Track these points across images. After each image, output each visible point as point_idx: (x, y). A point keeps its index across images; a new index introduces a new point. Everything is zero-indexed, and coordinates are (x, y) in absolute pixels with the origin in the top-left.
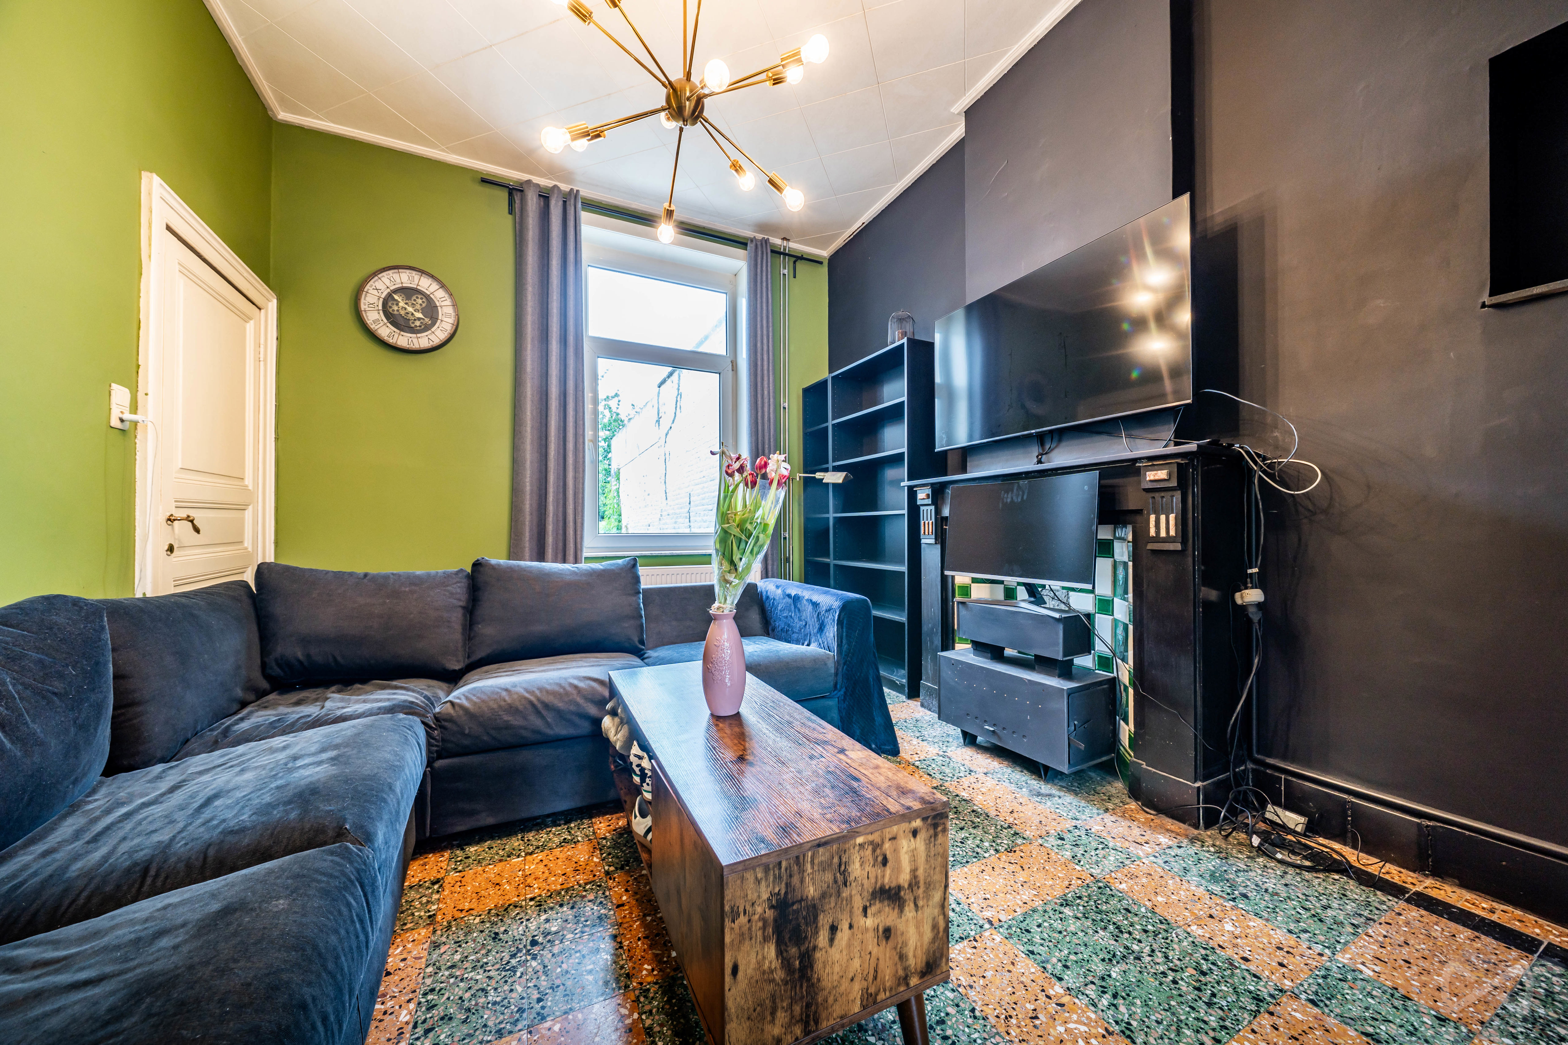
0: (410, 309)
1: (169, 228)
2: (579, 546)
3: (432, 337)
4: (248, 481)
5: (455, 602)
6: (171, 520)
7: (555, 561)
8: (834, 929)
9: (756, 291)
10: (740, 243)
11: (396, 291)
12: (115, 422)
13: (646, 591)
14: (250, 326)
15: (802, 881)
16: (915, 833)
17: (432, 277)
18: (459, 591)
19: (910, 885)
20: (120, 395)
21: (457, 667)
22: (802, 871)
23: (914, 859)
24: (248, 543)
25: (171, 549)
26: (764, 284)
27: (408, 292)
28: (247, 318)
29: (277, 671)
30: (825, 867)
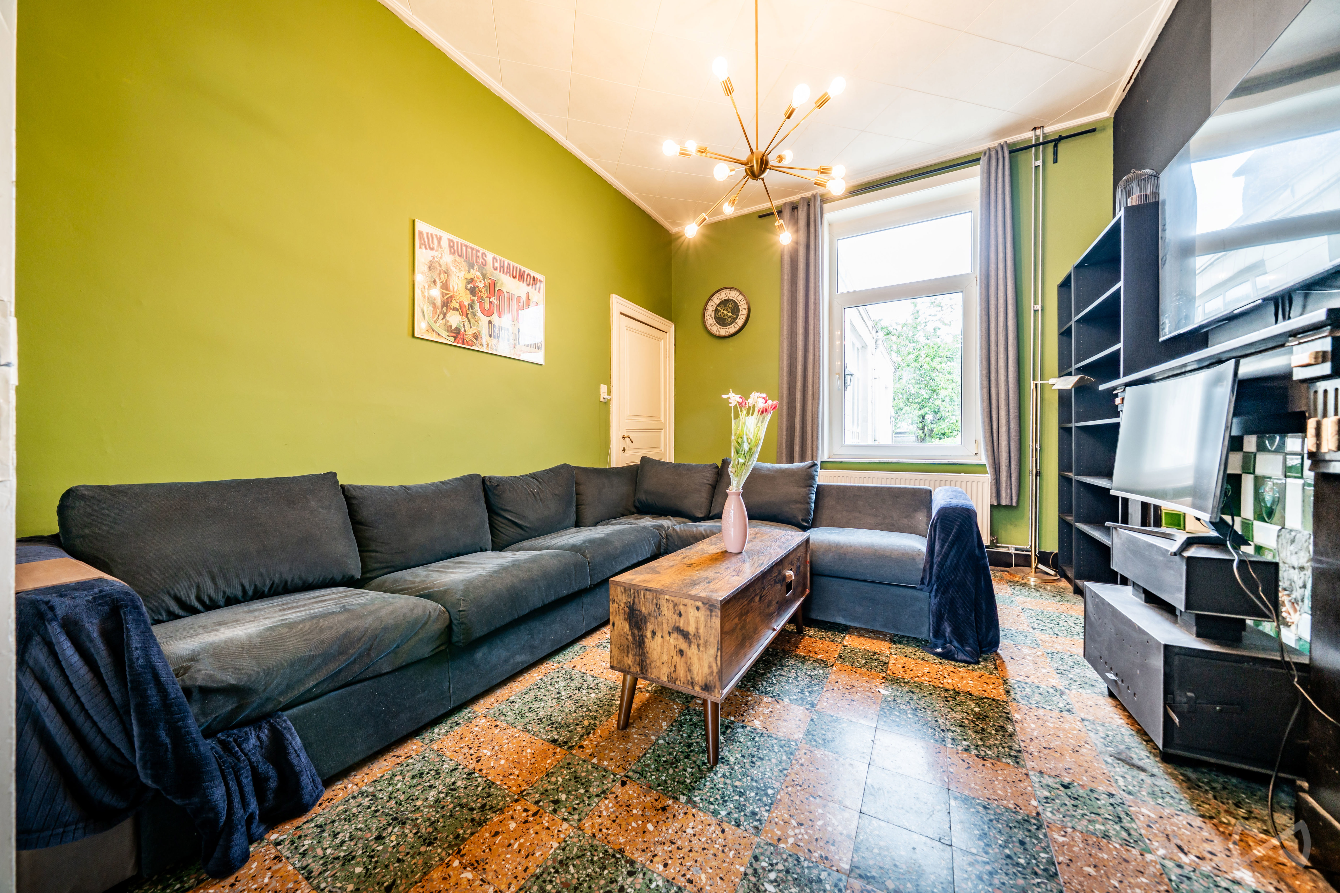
0: (726, 312)
1: (621, 313)
2: (814, 453)
3: (736, 326)
4: (662, 418)
5: (705, 481)
6: (624, 437)
7: (787, 463)
8: (654, 633)
9: (989, 204)
10: (973, 160)
11: (718, 306)
12: (602, 400)
13: (818, 486)
14: (662, 343)
15: (640, 602)
16: (698, 609)
17: (736, 289)
18: (709, 476)
19: (695, 635)
20: (604, 388)
21: (700, 515)
22: (640, 598)
23: (697, 621)
24: (662, 448)
25: (624, 450)
26: (1000, 191)
27: (724, 303)
28: (659, 339)
29: (637, 505)
30: (651, 601)
